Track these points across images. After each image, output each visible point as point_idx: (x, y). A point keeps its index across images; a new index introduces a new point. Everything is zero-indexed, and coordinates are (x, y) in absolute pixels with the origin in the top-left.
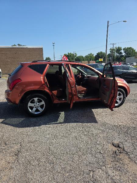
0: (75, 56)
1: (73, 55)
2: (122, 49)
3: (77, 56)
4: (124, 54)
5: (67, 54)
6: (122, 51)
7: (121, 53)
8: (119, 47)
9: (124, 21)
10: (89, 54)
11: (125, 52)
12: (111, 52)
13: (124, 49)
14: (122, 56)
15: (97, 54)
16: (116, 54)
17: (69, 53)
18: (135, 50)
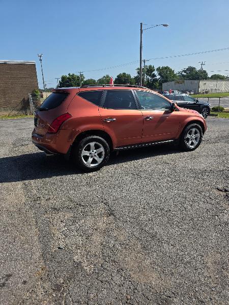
0: (82, 80)
1: (78, 77)
2: (156, 68)
3: (85, 80)
4: (158, 77)
5: (68, 76)
6: (156, 73)
7: (154, 76)
8: (150, 66)
9: (164, 25)
10: (104, 77)
11: (159, 74)
12: (138, 73)
13: (157, 69)
14: (156, 80)
15: (118, 76)
16: (147, 78)
17: (71, 74)
18: (173, 71)
